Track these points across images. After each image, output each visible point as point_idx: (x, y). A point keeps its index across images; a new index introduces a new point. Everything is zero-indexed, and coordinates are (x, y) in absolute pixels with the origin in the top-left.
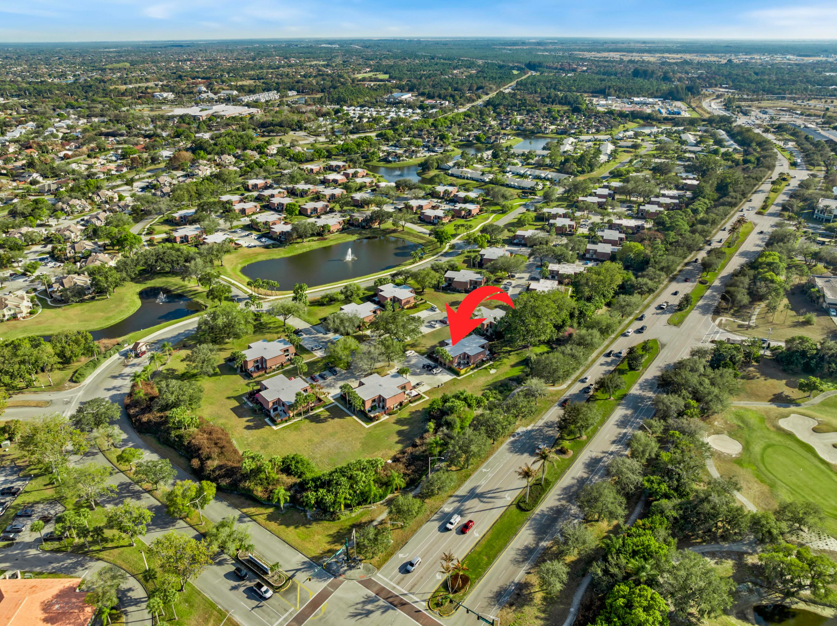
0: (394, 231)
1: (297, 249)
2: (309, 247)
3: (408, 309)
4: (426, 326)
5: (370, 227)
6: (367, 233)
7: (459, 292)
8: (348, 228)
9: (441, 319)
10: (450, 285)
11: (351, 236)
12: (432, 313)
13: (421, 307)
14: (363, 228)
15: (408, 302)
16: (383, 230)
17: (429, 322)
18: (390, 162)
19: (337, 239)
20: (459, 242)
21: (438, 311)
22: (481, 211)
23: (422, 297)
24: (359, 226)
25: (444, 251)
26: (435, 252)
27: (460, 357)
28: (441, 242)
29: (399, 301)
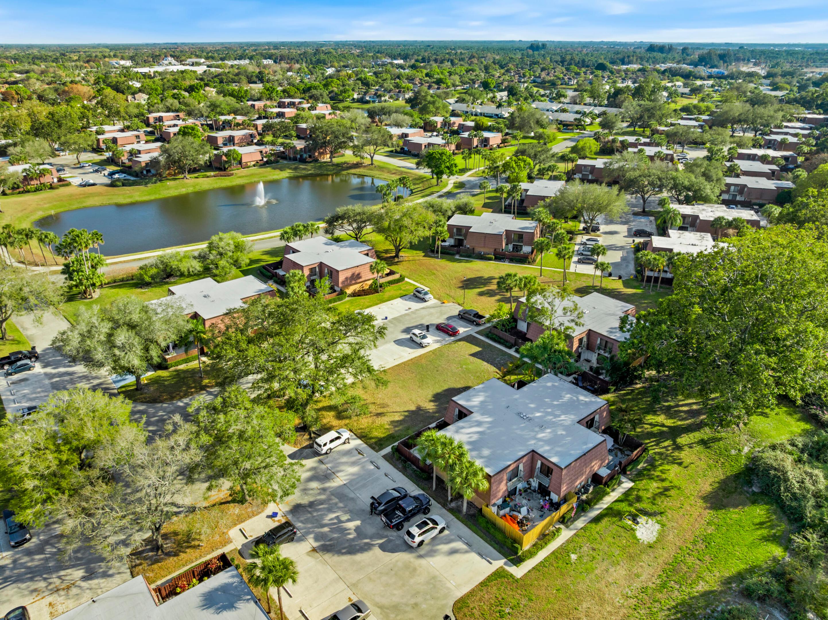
0: (357, 165)
1: (168, 188)
2: (194, 186)
3: (355, 294)
4: (399, 342)
5: (316, 160)
6: (309, 169)
7: (482, 257)
8: (277, 162)
9: (441, 320)
10: (459, 243)
11: (277, 172)
12: (415, 306)
13: (390, 290)
14: (303, 161)
15: (355, 278)
16: (338, 165)
17: (407, 330)
18: (367, 102)
19: (252, 175)
20: (472, 179)
21: (432, 301)
22: (504, 141)
23: (394, 268)
24: (295, 159)
25: (445, 190)
26: (428, 192)
27: (515, 473)
28: (439, 174)
29: (333, 273)
